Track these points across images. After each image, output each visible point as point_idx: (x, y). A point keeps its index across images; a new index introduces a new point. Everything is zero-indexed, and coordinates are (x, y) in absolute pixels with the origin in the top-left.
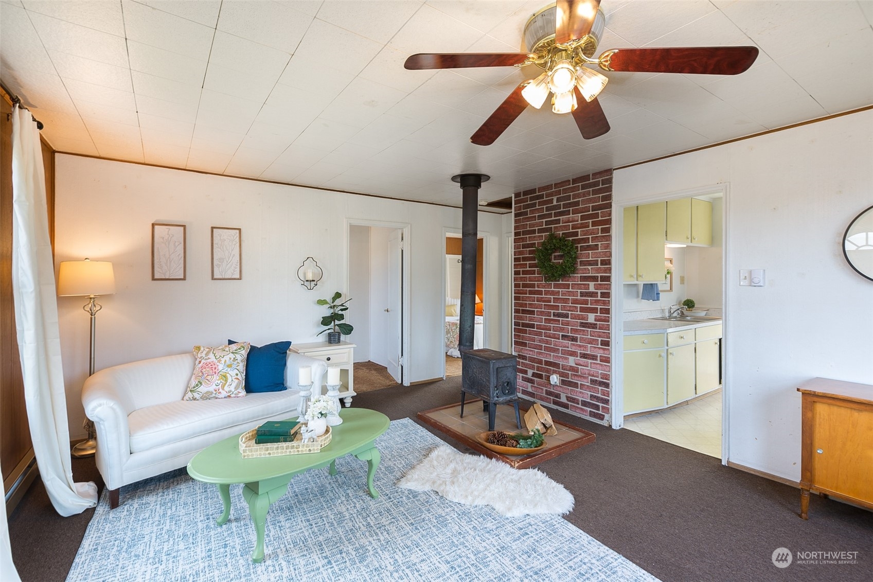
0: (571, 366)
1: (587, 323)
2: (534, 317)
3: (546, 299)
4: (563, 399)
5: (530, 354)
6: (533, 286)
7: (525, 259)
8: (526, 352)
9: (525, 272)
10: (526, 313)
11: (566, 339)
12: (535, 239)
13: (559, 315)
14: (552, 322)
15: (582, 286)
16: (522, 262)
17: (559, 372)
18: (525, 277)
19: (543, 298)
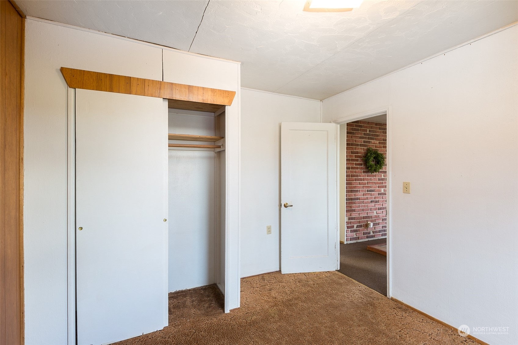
0: (375, 216)
1: (381, 193)
2: (358, 194)
3: (364, 183)
4: (372, 234)
5: (356, 216)
6: (357, 176)
7: (353, 160)
8: (354, 215)
9: (353, 168)
10: (354, 192)
11: (373, 202)
12: (359, 149)
13: (370, 191)
14: (367, 195)
15: (380, 175)
16: (351, 162)
17: (370, 220)
18: (353, 171)
19: (363, 182)
